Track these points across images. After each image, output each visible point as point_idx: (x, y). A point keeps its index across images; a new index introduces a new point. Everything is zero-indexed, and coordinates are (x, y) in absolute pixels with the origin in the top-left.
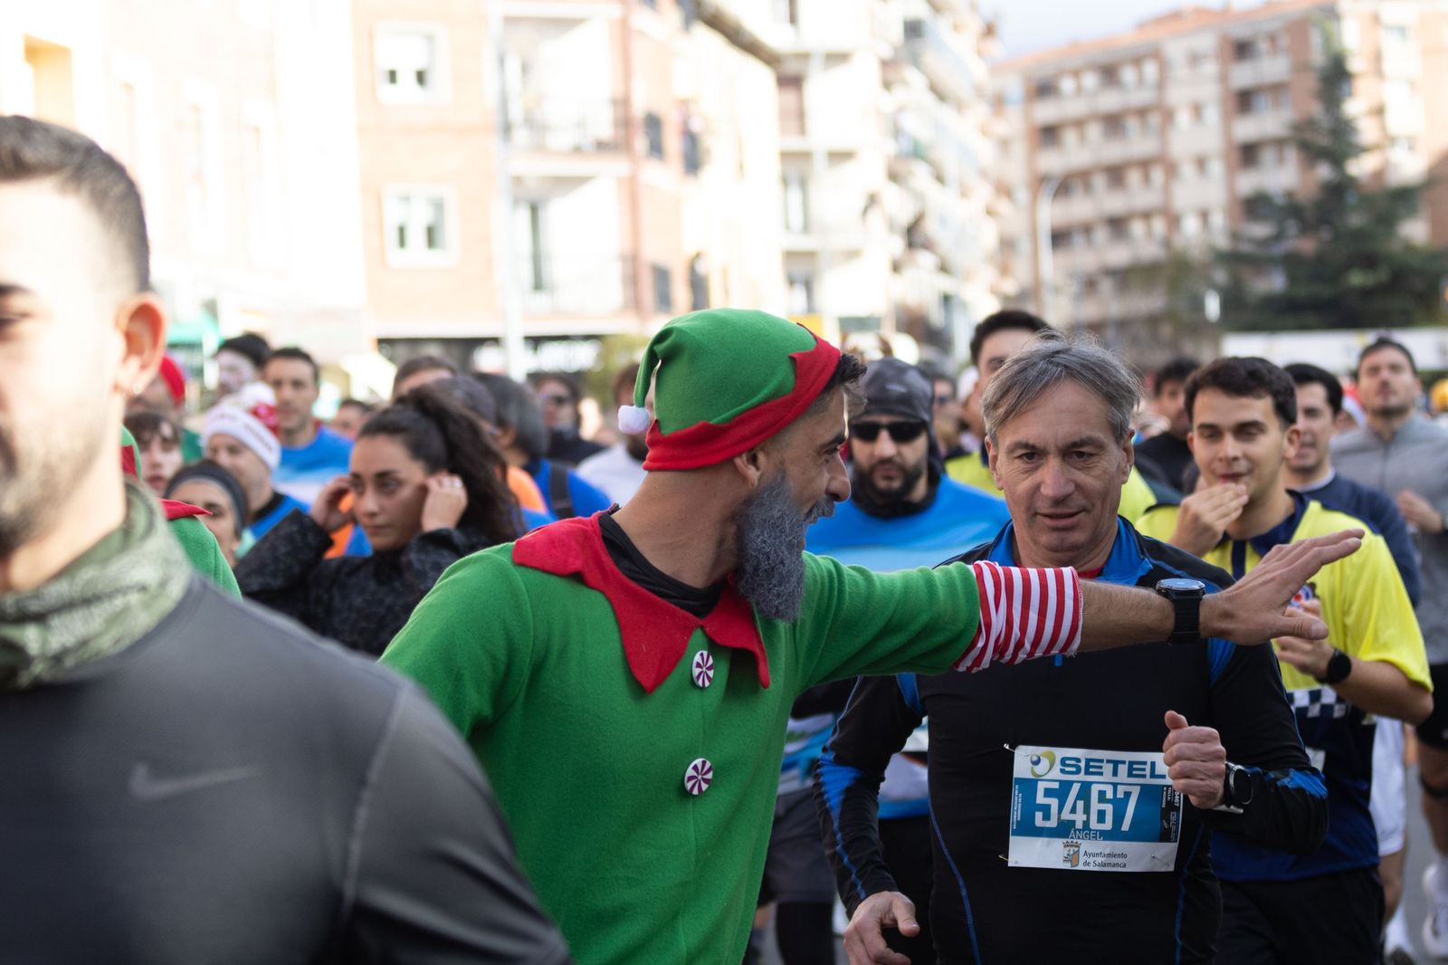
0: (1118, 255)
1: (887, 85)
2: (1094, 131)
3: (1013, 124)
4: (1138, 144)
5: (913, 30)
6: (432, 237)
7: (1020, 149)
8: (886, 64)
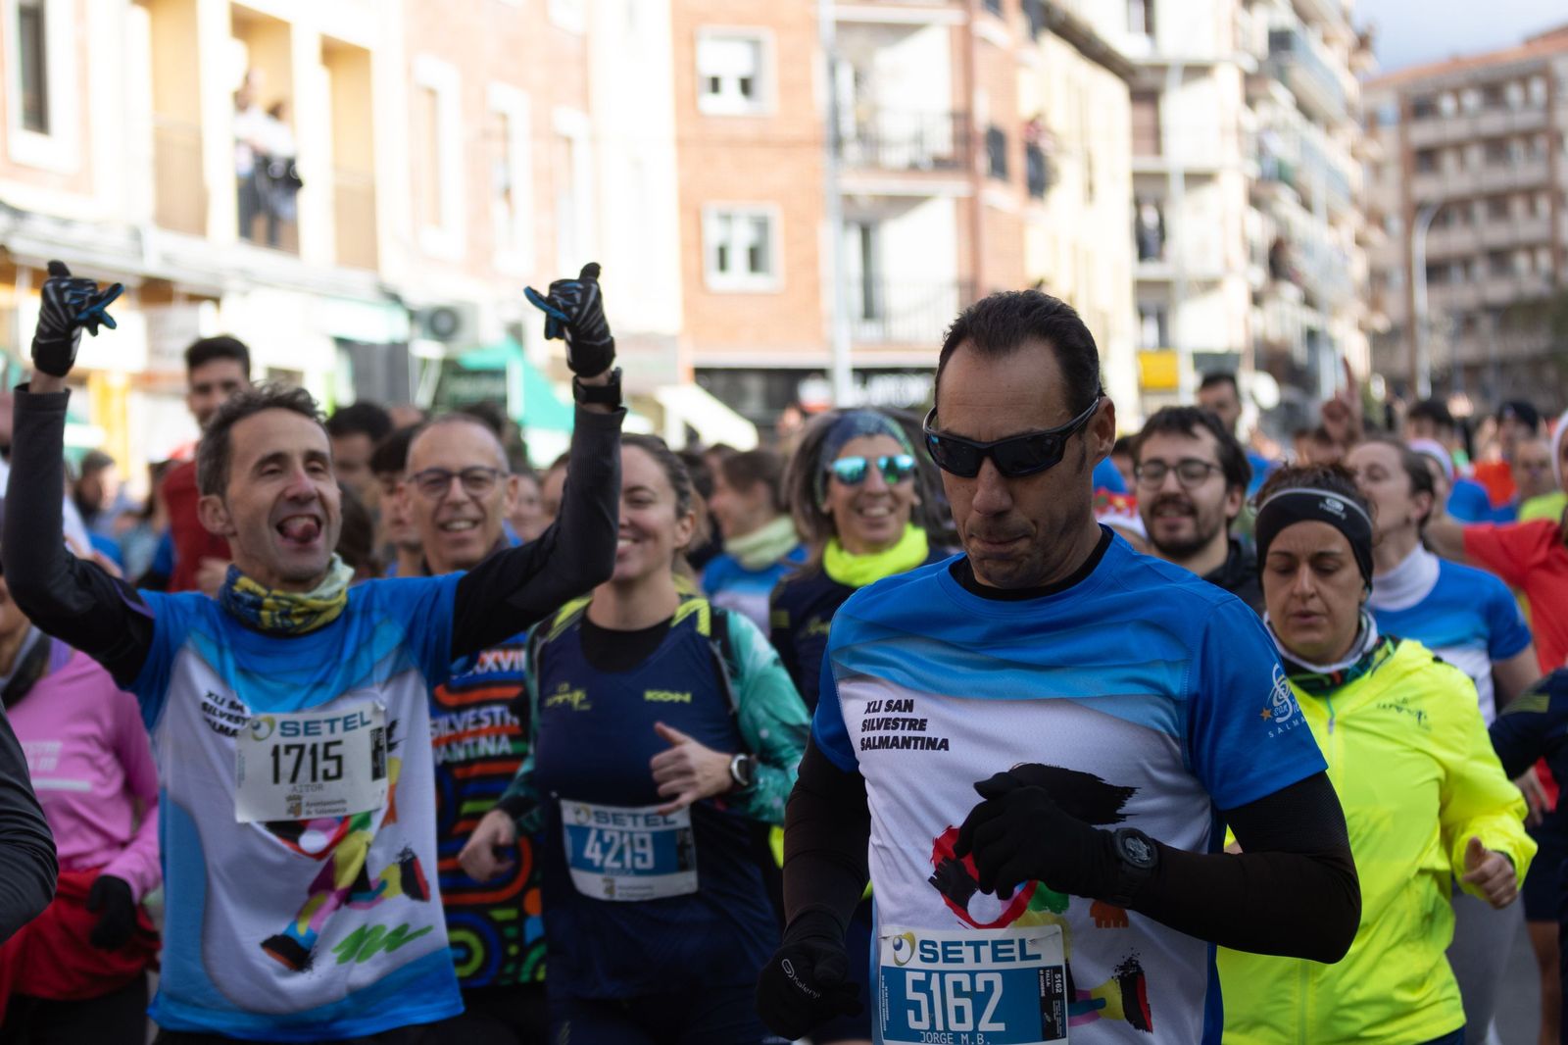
0: (1499, 291)
1: (1250, 102)
2: (1475, 156)
3: (1386, 146)
4: (1524, 170)
5: (1280, 41)
6: (756, 259)
7: (1393, 174)
8: (1248, 79)
